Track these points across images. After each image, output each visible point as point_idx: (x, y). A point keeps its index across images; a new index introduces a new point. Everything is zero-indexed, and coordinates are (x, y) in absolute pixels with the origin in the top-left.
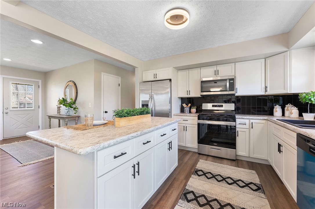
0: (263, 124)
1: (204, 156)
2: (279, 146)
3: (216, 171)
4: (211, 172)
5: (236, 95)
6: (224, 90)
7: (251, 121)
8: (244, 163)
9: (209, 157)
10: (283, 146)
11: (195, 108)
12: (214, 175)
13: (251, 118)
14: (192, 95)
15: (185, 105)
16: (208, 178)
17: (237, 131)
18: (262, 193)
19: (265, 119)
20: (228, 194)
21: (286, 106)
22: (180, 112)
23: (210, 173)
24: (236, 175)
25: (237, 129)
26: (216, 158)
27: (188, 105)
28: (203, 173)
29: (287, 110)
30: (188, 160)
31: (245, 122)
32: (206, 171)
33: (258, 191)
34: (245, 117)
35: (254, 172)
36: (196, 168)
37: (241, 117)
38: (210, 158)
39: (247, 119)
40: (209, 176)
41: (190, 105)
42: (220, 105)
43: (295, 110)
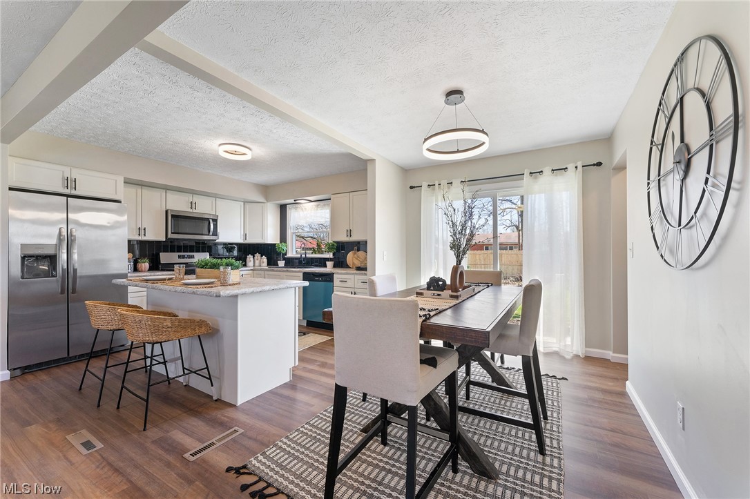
5: (219, 241)
6: (205, 233)
11: (147, 261)
14: (150, 236)
21: (256, 255)
29: (258, 259)
42: (190, 255)
43: (265, 259)
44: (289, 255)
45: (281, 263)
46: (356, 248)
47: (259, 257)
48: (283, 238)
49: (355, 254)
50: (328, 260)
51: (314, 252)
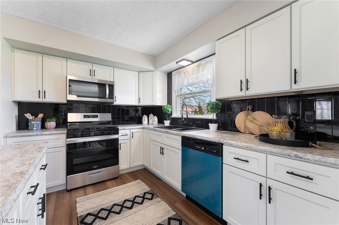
0: (140, 133)
1: (79, 190)
2: (162, 149)
3: (108, 201)
4: (103, 207)
5: (115, 103)
6: (102, 96)
7: (132, 131)
8: (127, 176)
9: (86, 188)
10: (165, 149)
11: (54, 120)
12: (109, 209)
13: (132, 127)
14: (51, 98)
15: (29, 116)
16: (105, 219)
17: (119, 144)
18: (157, 198)
19: (142, 128)
20: (137, 221)
21: (150, 115)
22: (17, 130)
23: (102, 209)
24: (129, 194)
25: (120, 142)
26: (96, 185)
27: (36, 116)
28: (93, 217)
29: (151, 119)
30: (55, 210)
31: (127, 133)
32: (94, 210)
33: (154, 198)
34: (127, 128)
35: (139, 181)
36: (79, 215)
37: (123, 128)
38: (89, 189)
39: (128, 129)
40: (104, 214)
41: (41, 116)
42: (94, 115)
43: (156, 119)
44: (174, 115)
45: (167, 123)
46: (250, 107)
47: (152, 117)
48: (170, 102)
49: (247, 115)
50: (211, 121)
51: (196, 112)
